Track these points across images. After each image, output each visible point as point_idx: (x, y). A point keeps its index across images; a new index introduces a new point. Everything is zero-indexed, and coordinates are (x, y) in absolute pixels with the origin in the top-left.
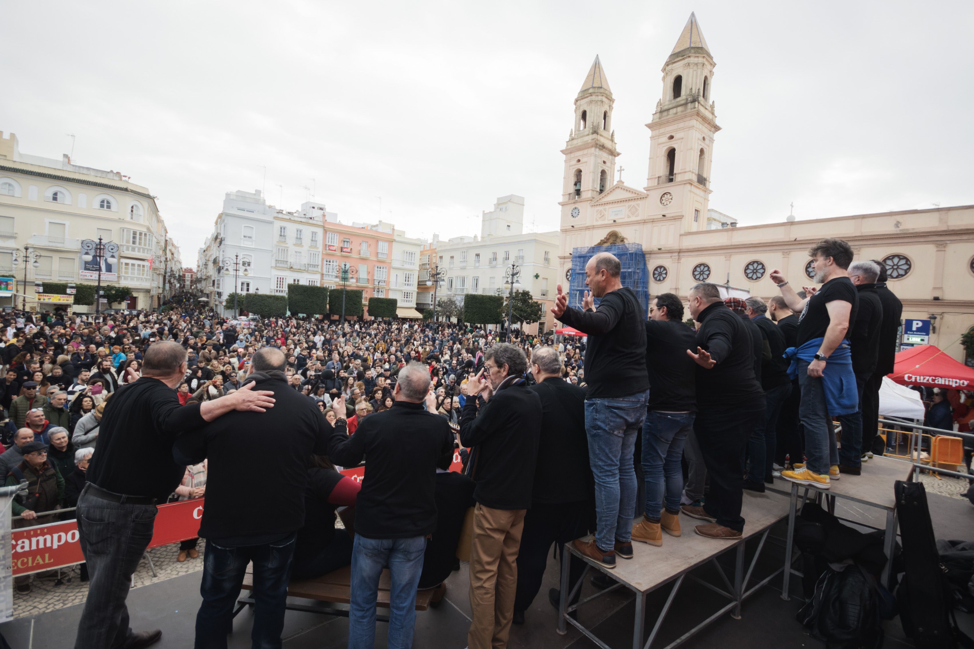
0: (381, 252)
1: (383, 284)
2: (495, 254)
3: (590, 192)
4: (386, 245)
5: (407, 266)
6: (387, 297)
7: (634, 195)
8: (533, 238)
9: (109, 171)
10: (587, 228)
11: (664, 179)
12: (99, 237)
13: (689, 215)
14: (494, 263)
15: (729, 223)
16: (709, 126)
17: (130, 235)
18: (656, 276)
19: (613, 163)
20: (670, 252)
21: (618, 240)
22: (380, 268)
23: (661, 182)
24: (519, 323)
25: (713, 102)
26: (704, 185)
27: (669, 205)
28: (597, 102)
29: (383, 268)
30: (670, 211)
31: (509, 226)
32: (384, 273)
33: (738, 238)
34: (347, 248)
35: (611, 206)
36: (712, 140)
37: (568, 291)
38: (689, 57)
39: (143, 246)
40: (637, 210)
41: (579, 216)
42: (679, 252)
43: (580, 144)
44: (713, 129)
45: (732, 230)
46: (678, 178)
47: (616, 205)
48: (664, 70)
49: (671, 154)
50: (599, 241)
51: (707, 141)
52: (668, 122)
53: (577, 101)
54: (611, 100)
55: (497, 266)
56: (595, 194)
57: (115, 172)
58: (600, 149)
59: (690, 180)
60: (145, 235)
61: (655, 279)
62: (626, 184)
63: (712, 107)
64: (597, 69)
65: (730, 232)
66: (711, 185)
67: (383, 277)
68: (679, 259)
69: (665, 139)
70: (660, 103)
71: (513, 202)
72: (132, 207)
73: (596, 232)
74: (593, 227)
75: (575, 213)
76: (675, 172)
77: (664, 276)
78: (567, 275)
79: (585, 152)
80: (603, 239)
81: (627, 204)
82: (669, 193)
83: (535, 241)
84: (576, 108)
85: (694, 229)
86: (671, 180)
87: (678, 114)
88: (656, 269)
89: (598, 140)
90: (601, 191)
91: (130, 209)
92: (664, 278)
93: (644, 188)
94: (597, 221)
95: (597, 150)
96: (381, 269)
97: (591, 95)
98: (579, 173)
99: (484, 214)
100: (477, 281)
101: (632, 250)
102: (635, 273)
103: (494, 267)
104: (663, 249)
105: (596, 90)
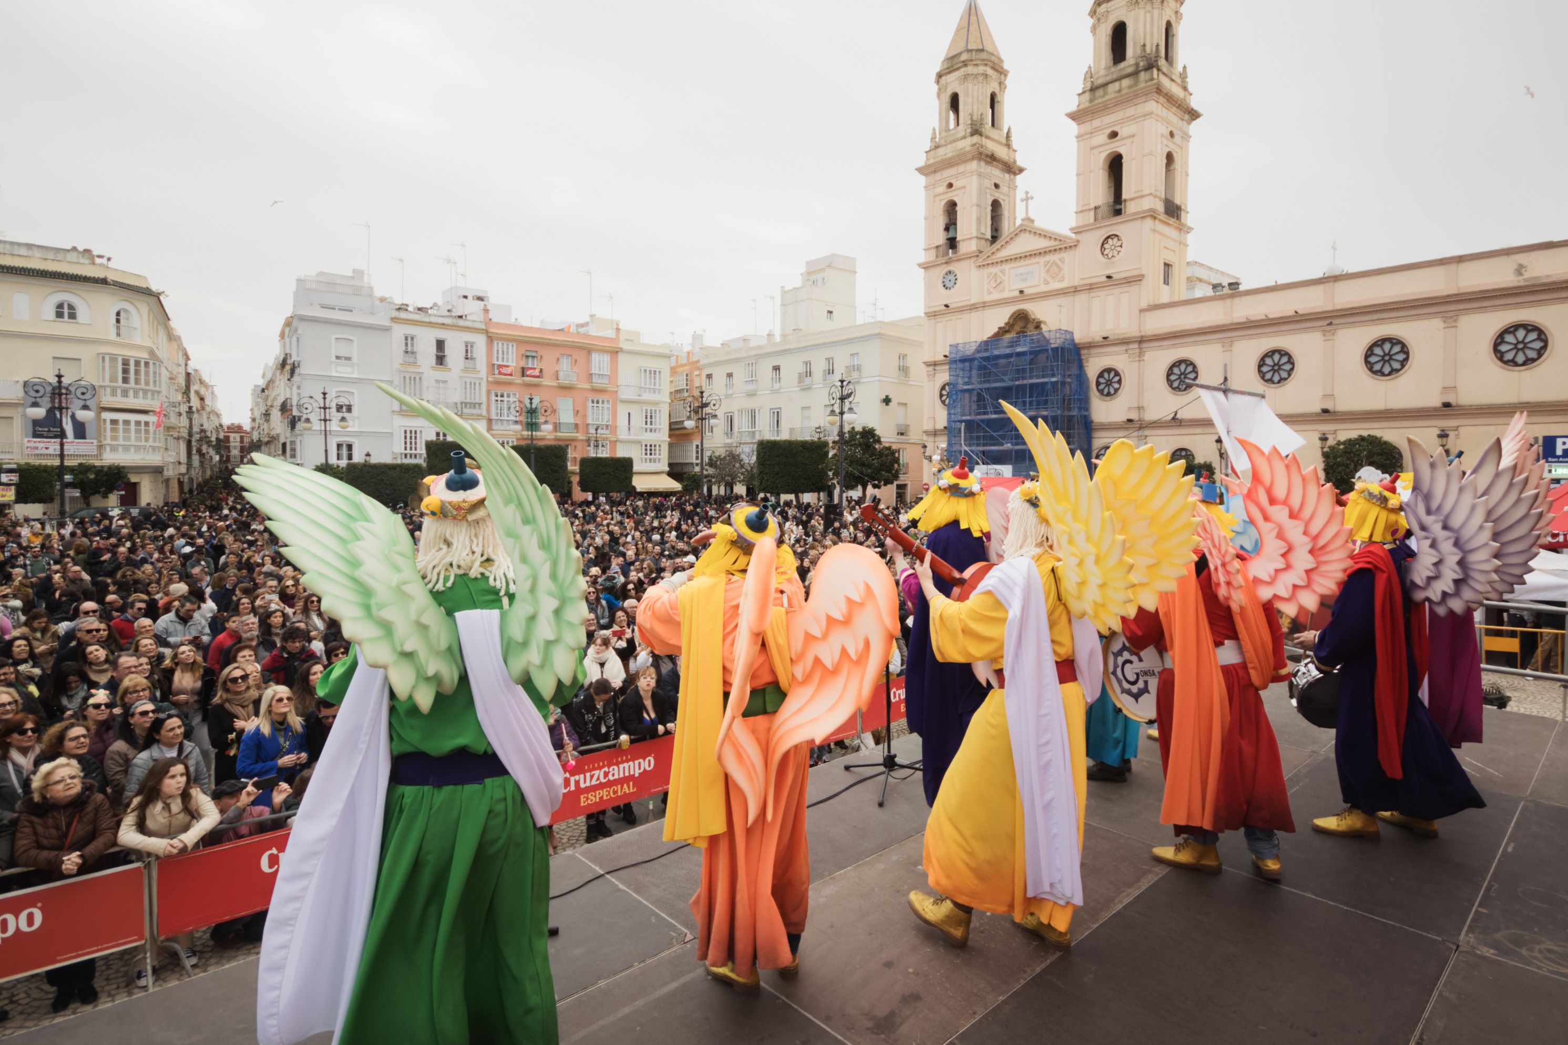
0: (597, 372)
1: (604, 431)
2: (807, 363)
3: (974, 242)
4: (606, 358)
5: (646, 396)
6: (613, 456)
7: (1052, 243)
8: (877, 331)
9: (69, 247)
10: (973, 308)
11: (1104, 210)
12: (57, 373)
13: (1154, 273)
14: (807, 381)
15: (1225, 283)
16: (1180, 113)
17: (116, 368)
18: (1101, 387)
19: (1013, 187)
20: (1125, 342)
21: (1031, 327)
22: (598, 402)
23: (1100, 216)
24: (860, 487)
25: (1185, 67)
26: (1178, 218)
27: (1118, 257)
28: (976, 76)
29: (603, 402)
30: (1121, 267)
31: (831, 312)
32: (606, 412)
33: (1243, 310)
34: (534, 369)
35: (1013, 265)
36: (1186, 137)
37: (946, 425)
39: (143, 386)
40: (1060, 269)
41: (956, 286)
42: (1140, 342)
43: (950, 155)
44: (1187, 117)
45: (1231, 296)
46: (1131, 208)
47: (1022, 262)
48: (1093, 13)
49: (1115, 165)
50: (996, 330)
51: (1177, 139)
52: (1105, 108)
53: (940, 76)
54: (1001, 72)
55: (814, 386)
56: (984, 245)
57: (81, 249)
58: (987, 163)
59: (1152, 210)
60: (147, 364)
61: (1101, 392)
62: (1037, 224)
63: (1184, 76)
64: (973, 18)
65: (1228, 301)
66: (1189, 218)
67: (604, 419)
68: (1141, 354)
69: (1102, 138)
70: (1089, 74)
71: (836, 268)
72: (118, 314)
73: (988, 313)
74: (984, 305)
75: (949, 281)
76: (1124, 197)
77: (1116, 386)
78: (941, 396)
79: (961, 168)
80: (1003, 325)
81: (1042, 260)
82: (1117, 236)
83: (879, 335)
84: (940, 89)
85: (1165, 299)
86: (1118, 212)
87: (1124, 92)
88: (1101, 375)
89: (982, 146)
90: (994, 238)
91: (114, 318)
92: (1116, 390)
93: (1071, 229)
94: (990, 293)
95: (983, 164)
96: (600, 405)
97: (966, 65)
98: (951, 208)
99: (784, 293)
100: (777, 415)
101: (1055, 342)
102: (1063, 383)
103: (808, 388)
104: (1111, 337)
105: (974, 56)
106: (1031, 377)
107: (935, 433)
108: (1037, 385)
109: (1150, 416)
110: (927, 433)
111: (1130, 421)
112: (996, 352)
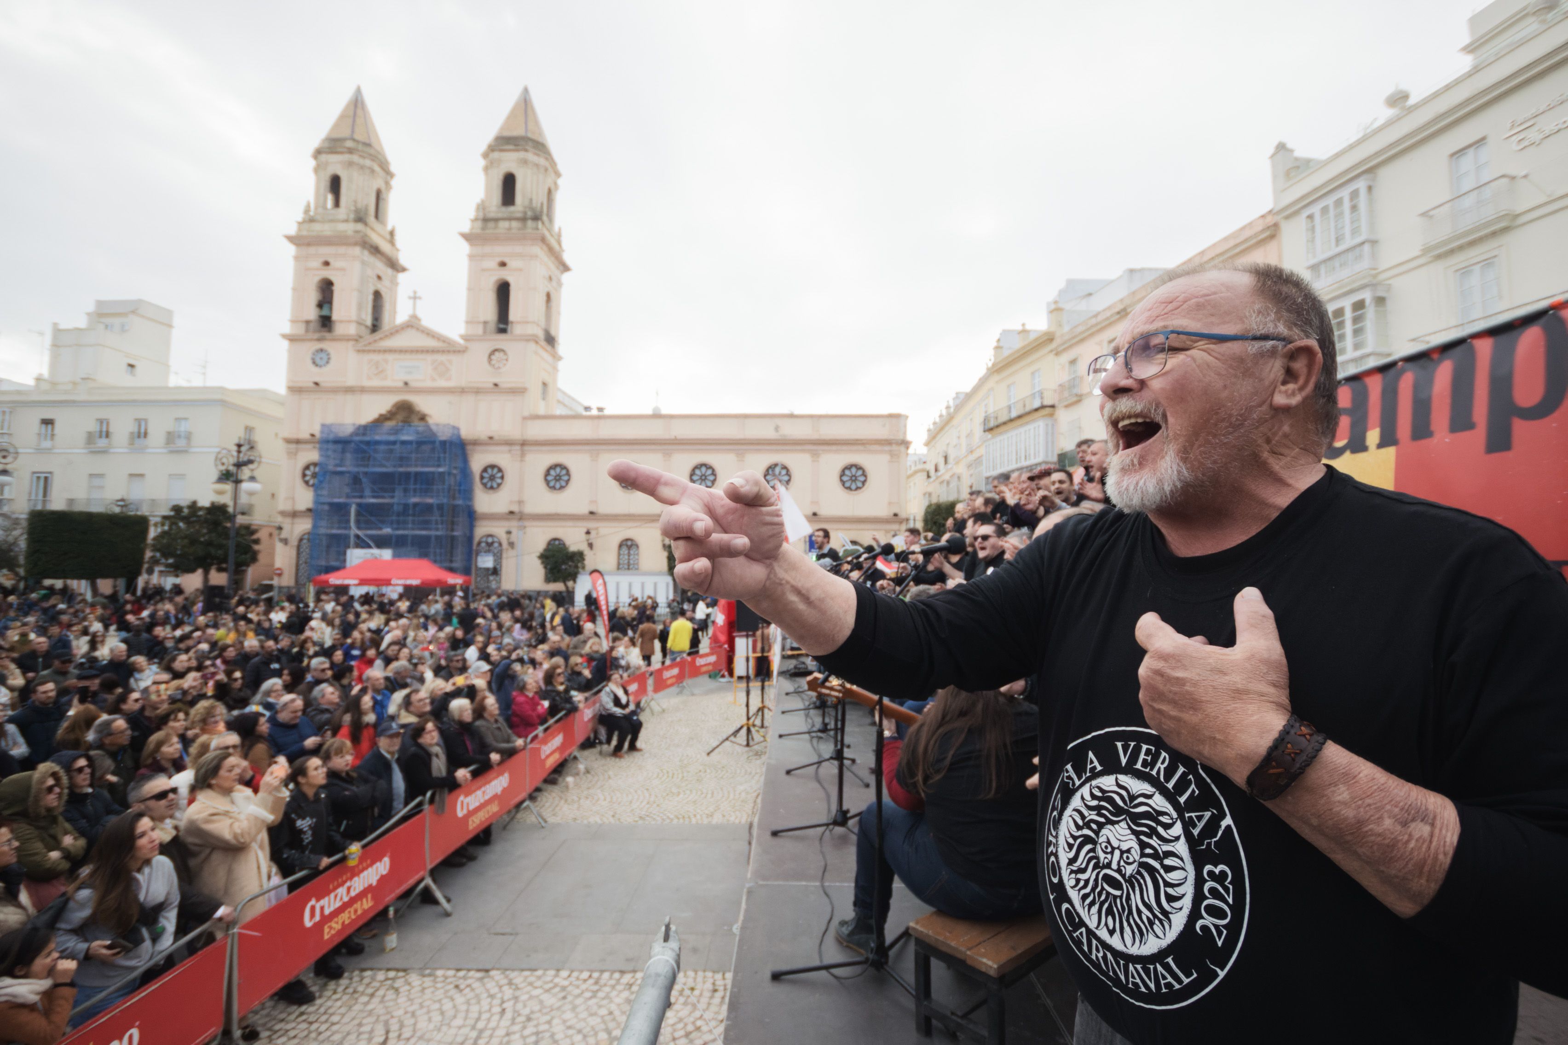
3: (353, 326)
7: (441, 344)
8: (217, 397)
10: (350, 390)
11: (492, 326)
13: (535, 390)
14: (102, 443)
15: (594, 407)
16: (556, 263)
18: (485, 481)
19: (394, 283)
20: (509, 443)
21: (415, 419)
23: (487, 330)
25: (561, 228)
26: (553, 347)
27: (503, 370)
28: (361, 167)
30: (507, 378)
31: (131, 366)
33: (607, 431)
35: (397, 356)
37: (310, 506)
38: (526, 150)
40: (448, 370)
41: (329, 366)
42: (522, 445)
43: (328, 233)
44: (561, 268)
45: (598, 418)
46: (517, 329)
47: (408, 356)
48: (485, 155)
49: (503, 291)
50: (377, 416)
51: (554, 283)
52: (497, 239)
53: (318, 153)
54: (389, 174)
56: (365, 332)
58: (371, 253)
59: (535, 336)
61: (485, 485)
62: (425, 323)
63: (559, 234)
64: (359, 112)
65: (595, 421)
68: (523, 455)
69: (493, 264)
70: (482, 207)
71: (143, 317)
73: (366, 398)
74: (363, 390)
75: (320, 359)
76: (511, 318)
77: (499, 481)
78: (304, 475)
79: (342, 250)
80: (384, 412)
81: (430, 358)
82: (503, 351)
83: (223, 403)
84: (318, 165)
85: (542, 411)
86: (503, 331)
87: (513, 231)
88: (485, 470)
89: (366, 235)
90: (375, 327)
92: (499, 485)
93: (462, 337)
94: (369, 378)
95: (366, 252)
97: (350, 153)
98: (326, 288)
99: (57, 332)
100: (45, 482)
101: (444, 435)
102: (449, 474)
103: (104, 452)
104: (496, 437)
105: (360, 147)
106: (416, 466)
107: (294, 514)
108: (422, 473)
109: (529, 509)
110: (283, 514)
111: (512, 513)
112: (377, 438)
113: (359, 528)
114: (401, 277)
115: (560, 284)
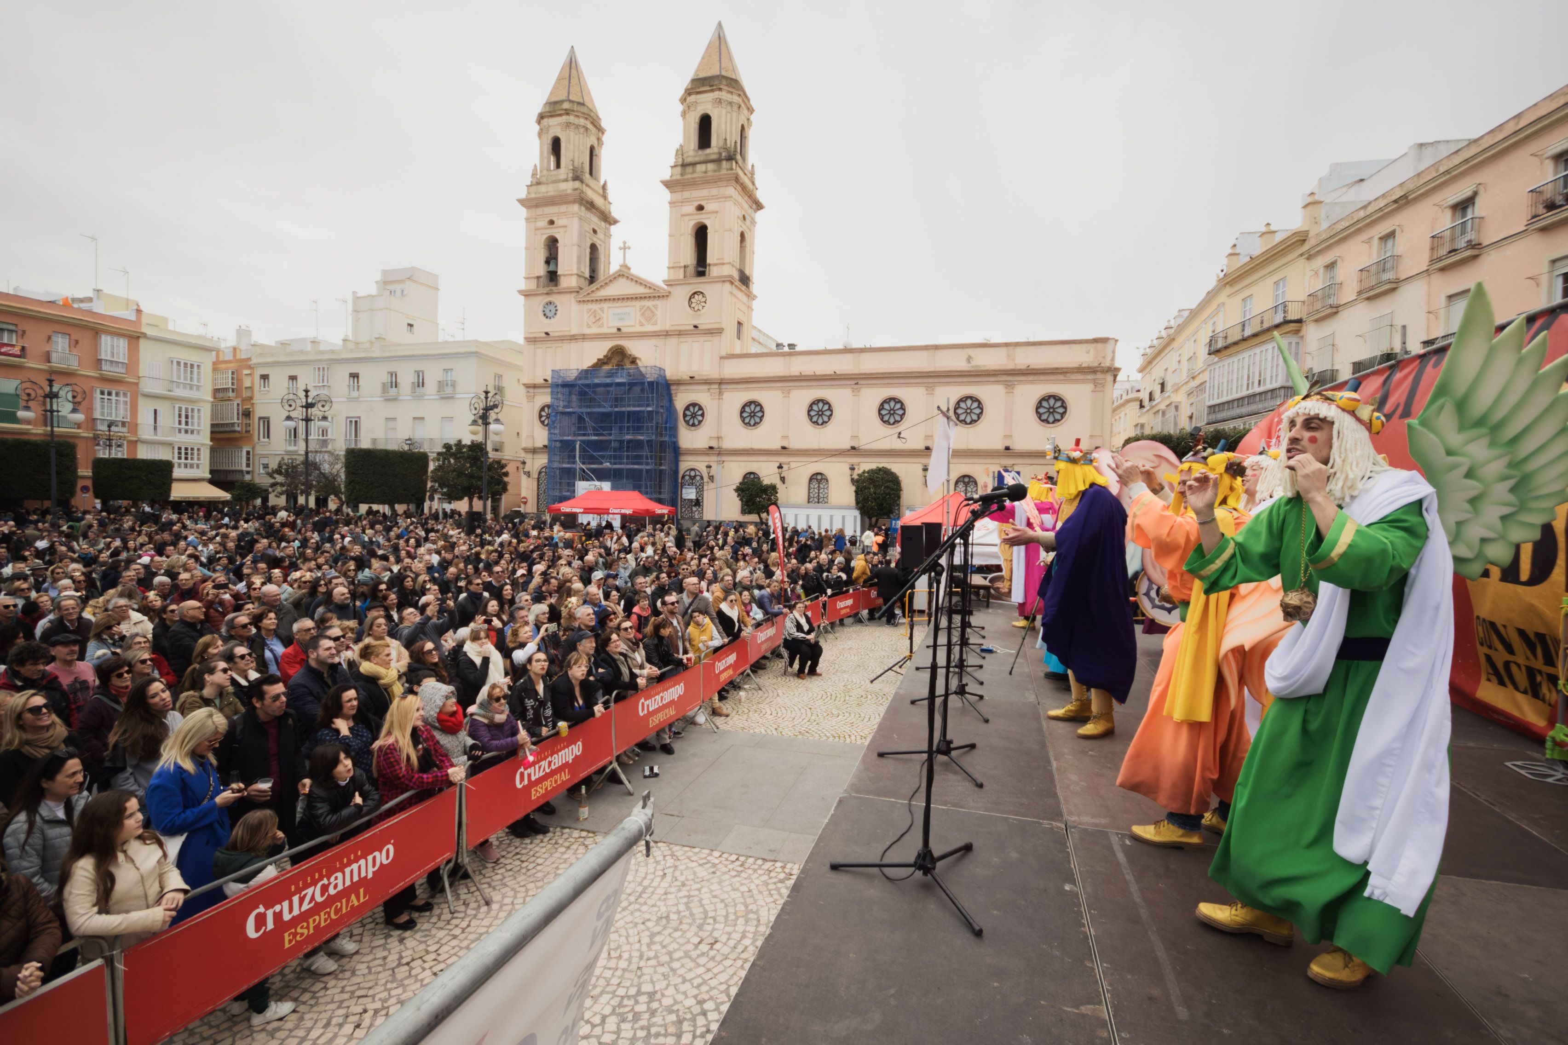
0: (109, 358)
1: (120, 429)
2: (393, 374)
3: (574, 278)
4: (122, 344)
5: (179, 392)
6: (131, 457)
7: (647, 291)
8: (474, 350)
10: (574, 338)
11: (691, 270)
13: (731, 329)
14: (393, 392)
15: (786, 344)
16: (750, 202)
18: (688, 418)
19: (608, 236)
20: (707, 382)
21: (627, 362)
22: (110, 394)
23: (688, 274)
25: (754, 165)
26: (748, 286)
27: (702, 311)
28: (577, 126)
29: (117, 394)
30: (706, 320)
31: (410, 326)
32: (122, 406)
33: (798, 366)
34: (13, 346)
35: (611, 304)
37: (546, 443)
38: (720, 89)
40: (654, 314)
41: (557, 317)
42: (720, 383)
43: (552, 194)
44: (754, 206)
45: (790, 354)
46: (714, 272)
47: (620, 304)
48: (683, 100)
49: (701, 234)
50: (595, 361)
51: (748, 222)
52: (695, 184)
53: (541, 117)
54: (600, 130)
56: (584, 283)
58: (587, 209)
59: (731, 276)
61: (687, 422)
62: (634, 271)
63: (752, 172)
64: (574, 71)
65: (787, 358)
67: (120, 413)
68: (721, 393)
69: (691, 208)
70: (680, 152)
71: (415, 282)
73: (587, 345)
74: (584, 337)
75: (550, 310)
76: (708, 261)
77: (700, 418)
78: (540, 416)
79: (563, 208)
80: (601, 357)
81: (638, 304)
82: (702, 293)
83: (476, 354)
84: (541, 129)
85: (737, 351)
86: (701, 274)
87: (710, 174)
88: (687, 408)
89: (582, 192)
90: (592, 279)
92: (700, 422)
93: (664, 281)
94: (589, 327)
95: (583, 208)
96: (113, 397)
97: (568, 114)
98: (552, 244)
99: (356, 299)
100: (355, 424)
101: (651, 377)
102: (657, 412)
103: (395, 399)
104: (697, 377)
105: (575, 107)
106: (629, 406)
107: (534, 451)
108: (634, 412)
109: (727, 444)
110: (526, 450)
111: (711, 448)
112: (596, 381)
113: (584, 463)
114: (613, 229)
115: (753, 222)
